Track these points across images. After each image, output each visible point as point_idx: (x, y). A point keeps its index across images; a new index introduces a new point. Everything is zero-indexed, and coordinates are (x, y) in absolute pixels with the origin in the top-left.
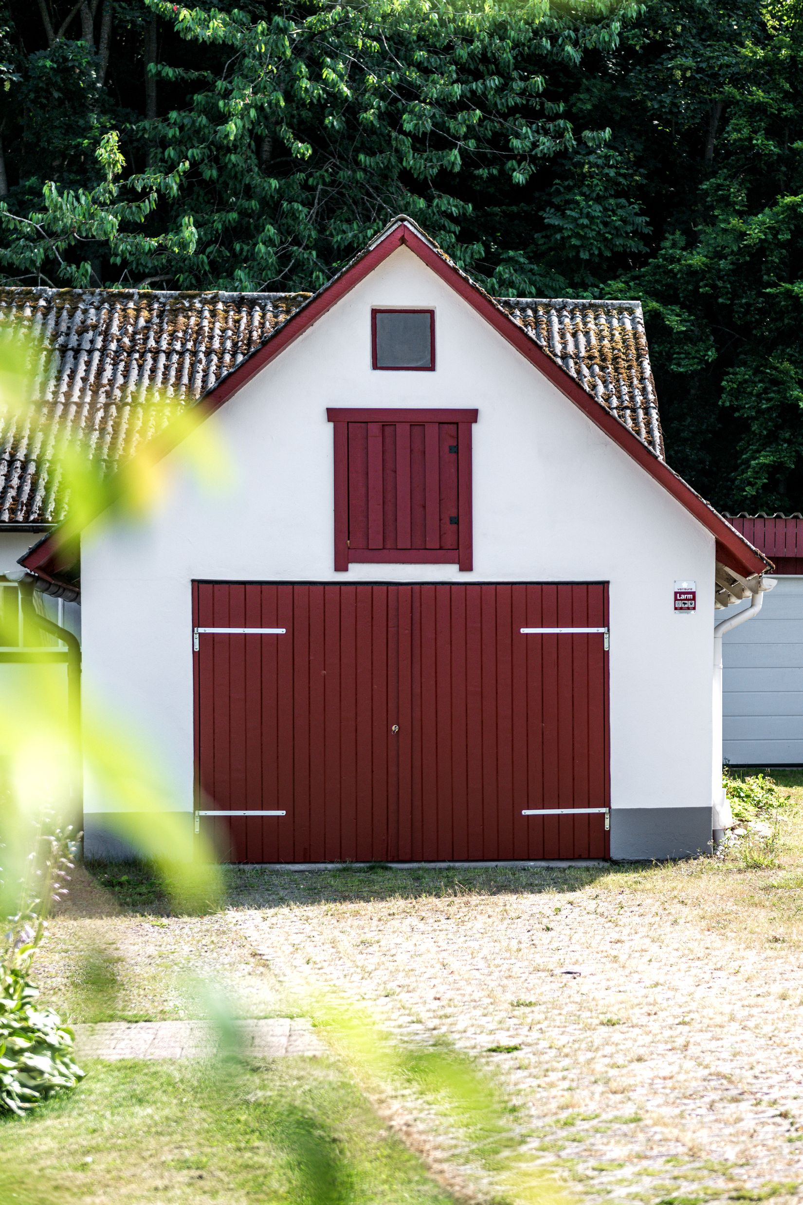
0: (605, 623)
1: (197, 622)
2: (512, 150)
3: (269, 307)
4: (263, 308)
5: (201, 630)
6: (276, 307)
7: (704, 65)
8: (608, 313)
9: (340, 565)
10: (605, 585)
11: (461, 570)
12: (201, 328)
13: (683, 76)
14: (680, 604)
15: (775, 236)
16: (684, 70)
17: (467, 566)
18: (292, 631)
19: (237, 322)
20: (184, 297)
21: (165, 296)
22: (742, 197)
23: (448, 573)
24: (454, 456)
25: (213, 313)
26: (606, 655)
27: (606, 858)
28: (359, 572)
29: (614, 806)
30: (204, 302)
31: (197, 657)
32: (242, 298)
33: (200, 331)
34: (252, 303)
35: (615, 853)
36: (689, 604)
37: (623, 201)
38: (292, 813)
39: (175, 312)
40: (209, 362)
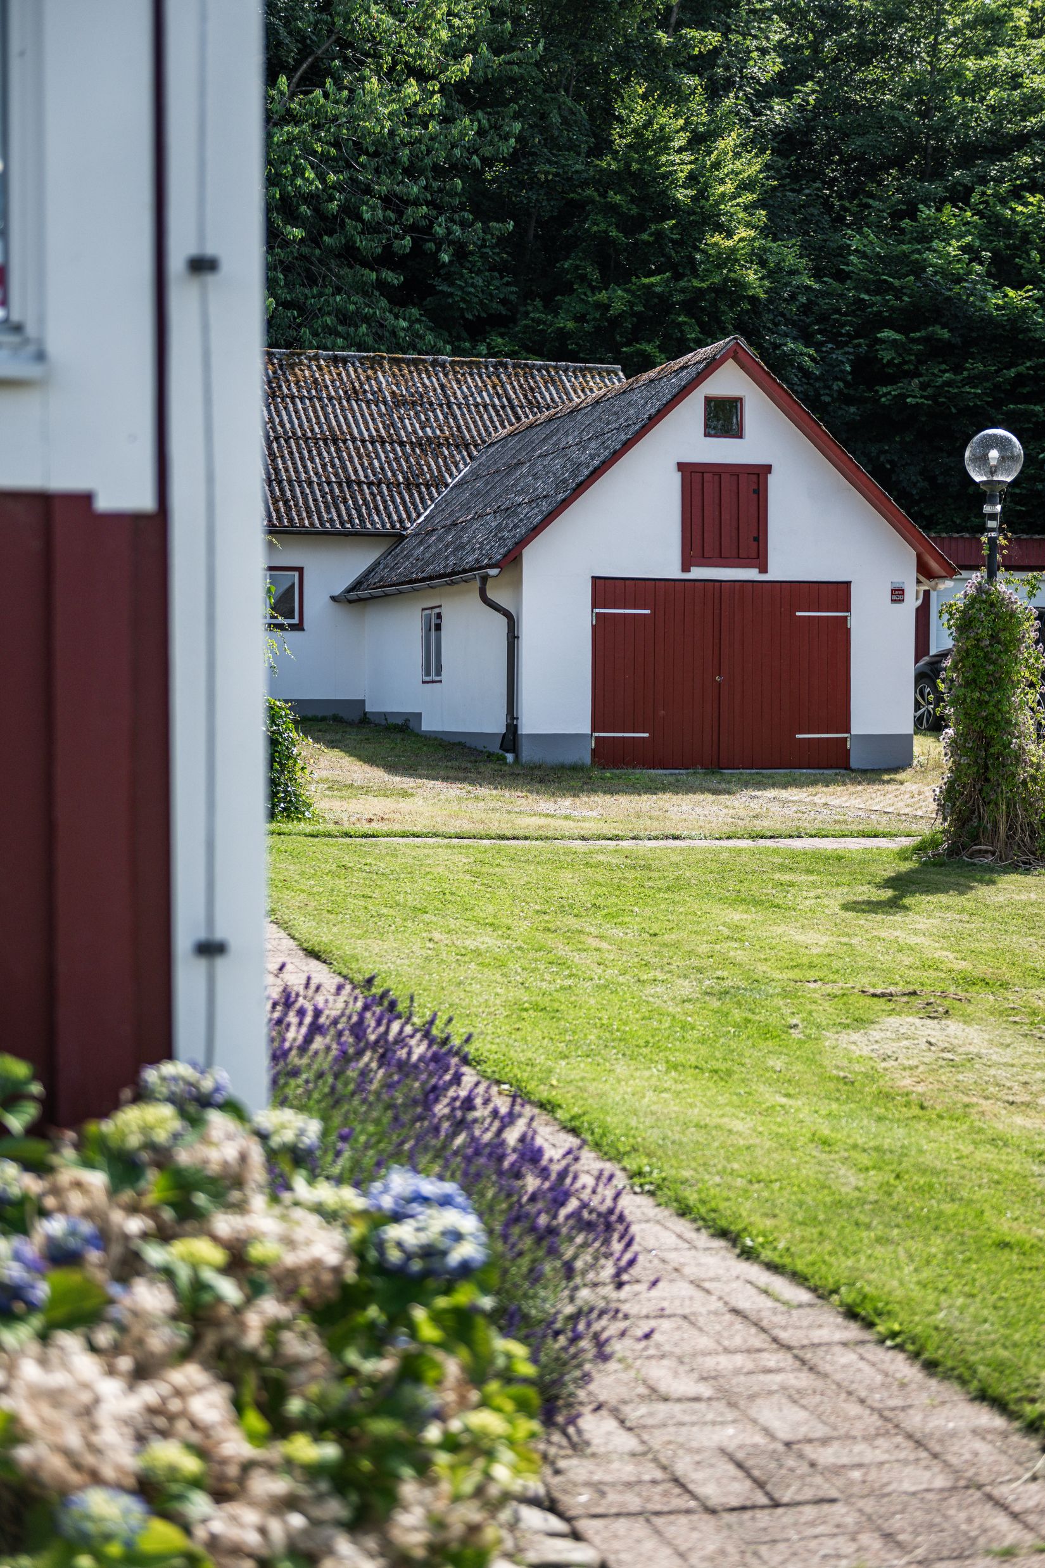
0: (848, 609)
1: (594, 605)
2: (433, 235)
3: (358, 364)
4: (353, 365)
5: (597, 610)
6: (362, 364)
7: (561, 171)
8: (599, 374)
9: (685, 568)
10: (848, 583)
11: (760, 572)
12: (316, 379)
13: (546, 178)
14: (895, 598)
15: (631, 308)
16: (547, 173)
17: (764, 569)
18: (654, 613)
19: (339, 374)
20: (293, 354)
21: (279, 353)
22: (596, 275)
23: (751, 574)
24: (755, 496)
25: (320, 368)
26: (848, 631)
27: (847, 768)
28: (699, 573)
29: (853, 732)
30: (310, 359)
31: (594, 628)
32: (336, 357)
33: (315, 381)
34: (345, 361)
35: (854, 764)
36: (900, 598)
37: (496, 274)
38: (653, 735)
39: (292, 366)
40: (334, 406)
